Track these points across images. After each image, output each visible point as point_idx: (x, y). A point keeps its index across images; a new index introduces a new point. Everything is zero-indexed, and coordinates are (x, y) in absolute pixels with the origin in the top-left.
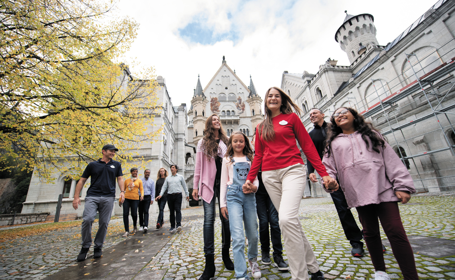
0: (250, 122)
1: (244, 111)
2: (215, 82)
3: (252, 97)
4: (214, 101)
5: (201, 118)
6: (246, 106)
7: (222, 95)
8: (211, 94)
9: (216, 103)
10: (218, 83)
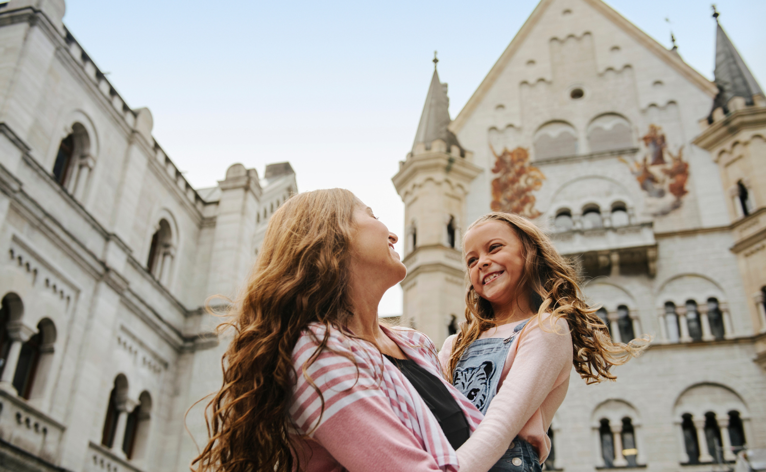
0: (729, 255)
1: (686, 199)
2: (518, 70)
3: (726, 111)
4: (513, 163)
5: (437, 256)
6: (693, 169)
7: (554, 132)
8: (494, 136)
9: (520, 173)
10: (532, 74)
